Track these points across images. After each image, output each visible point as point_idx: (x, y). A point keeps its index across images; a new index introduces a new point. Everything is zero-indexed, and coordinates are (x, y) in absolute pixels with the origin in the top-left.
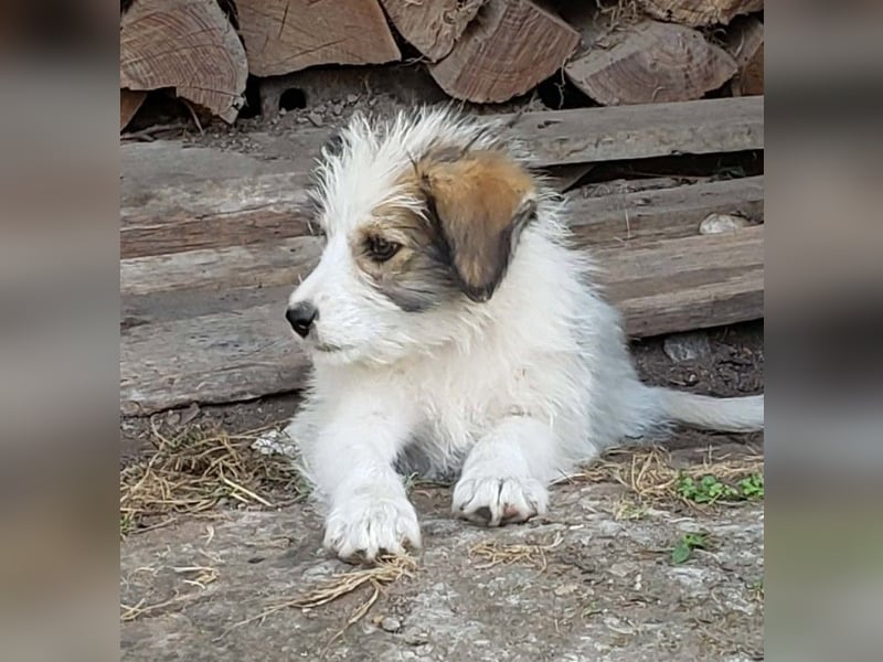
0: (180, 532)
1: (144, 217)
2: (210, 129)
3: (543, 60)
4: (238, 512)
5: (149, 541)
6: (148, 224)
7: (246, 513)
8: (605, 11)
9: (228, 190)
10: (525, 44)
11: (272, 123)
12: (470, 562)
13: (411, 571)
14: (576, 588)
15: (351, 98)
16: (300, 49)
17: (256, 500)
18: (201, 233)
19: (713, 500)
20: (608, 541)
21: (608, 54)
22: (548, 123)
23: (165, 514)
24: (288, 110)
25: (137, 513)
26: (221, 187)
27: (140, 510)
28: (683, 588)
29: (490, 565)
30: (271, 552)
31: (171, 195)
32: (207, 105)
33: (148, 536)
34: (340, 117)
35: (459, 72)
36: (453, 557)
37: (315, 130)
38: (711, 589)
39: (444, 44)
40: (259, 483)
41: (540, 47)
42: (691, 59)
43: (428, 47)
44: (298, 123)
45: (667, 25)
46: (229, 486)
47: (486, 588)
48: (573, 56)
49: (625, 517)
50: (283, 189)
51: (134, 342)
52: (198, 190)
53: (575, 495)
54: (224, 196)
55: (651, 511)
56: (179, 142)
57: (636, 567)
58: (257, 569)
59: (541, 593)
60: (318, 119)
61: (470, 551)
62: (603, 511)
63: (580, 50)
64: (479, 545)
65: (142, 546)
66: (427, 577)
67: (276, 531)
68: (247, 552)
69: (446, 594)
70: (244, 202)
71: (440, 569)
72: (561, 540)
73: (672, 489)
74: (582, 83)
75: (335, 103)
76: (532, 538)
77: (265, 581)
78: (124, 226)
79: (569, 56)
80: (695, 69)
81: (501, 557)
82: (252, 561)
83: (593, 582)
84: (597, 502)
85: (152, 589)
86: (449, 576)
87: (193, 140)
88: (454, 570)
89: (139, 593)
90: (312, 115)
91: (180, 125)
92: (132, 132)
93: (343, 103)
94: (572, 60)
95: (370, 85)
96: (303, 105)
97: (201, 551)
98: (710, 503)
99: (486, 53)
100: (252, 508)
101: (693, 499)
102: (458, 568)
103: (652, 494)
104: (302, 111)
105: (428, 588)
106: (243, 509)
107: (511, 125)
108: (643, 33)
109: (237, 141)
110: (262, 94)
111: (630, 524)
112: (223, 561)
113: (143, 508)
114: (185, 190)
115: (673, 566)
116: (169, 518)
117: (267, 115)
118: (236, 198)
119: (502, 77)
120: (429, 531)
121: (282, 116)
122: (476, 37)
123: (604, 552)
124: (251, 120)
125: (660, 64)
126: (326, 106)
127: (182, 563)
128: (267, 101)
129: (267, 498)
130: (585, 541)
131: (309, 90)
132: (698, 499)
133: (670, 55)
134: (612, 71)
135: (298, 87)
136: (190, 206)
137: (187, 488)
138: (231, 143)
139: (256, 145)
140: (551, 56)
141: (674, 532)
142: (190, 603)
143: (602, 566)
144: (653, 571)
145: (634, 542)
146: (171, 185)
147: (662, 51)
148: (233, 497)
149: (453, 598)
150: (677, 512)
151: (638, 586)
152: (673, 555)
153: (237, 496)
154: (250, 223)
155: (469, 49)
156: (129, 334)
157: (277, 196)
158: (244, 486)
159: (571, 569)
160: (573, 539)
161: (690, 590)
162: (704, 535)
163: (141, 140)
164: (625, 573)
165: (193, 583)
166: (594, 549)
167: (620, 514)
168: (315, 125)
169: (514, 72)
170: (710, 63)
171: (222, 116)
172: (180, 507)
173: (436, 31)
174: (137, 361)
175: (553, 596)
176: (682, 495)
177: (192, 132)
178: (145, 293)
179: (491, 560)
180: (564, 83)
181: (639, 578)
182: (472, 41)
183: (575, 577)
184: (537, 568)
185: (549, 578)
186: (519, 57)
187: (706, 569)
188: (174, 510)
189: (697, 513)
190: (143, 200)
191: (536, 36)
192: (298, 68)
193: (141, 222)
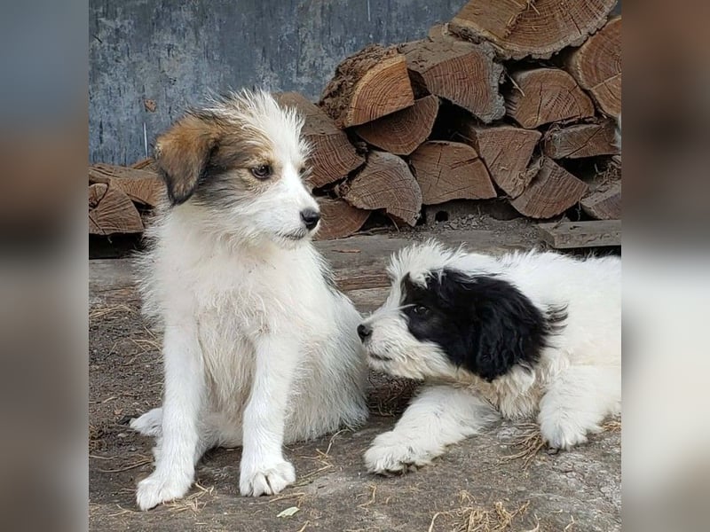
1: (372, 271)
2: (401, 230)
3: (570, 197)
6: (373, 275)
8: (600, 174)
10: (561, 188)
11: (432, 228)
15: (470, 216)
16: (446, 191)
21: (603, 195)
22: (575, 227)
24: (439, 221)
32: (401, 217)
34: (466, 225)
35: (527, 203)
37: (453, 231)
39: (518, 189)
41: (568, 191)
43: (511, 191)
44: (444, 228)
56: (387, 236)
60: (455, 226)
63: (588, 193)
74: (590, 208)
75: (463, 219)
78: (361, 275)
79: (583, 196)
87: (394, 235)
90: (451, 223)
91: (387, 227)
92: (364, 230)
93: (467, 218)
94: (585, 197)
95: (480, 209)
96: (447, 219)
99: (541, 193)
104: (446, 222)
107: (556, 227)
109: (415, 236)
110: (427, 213)
117: (429, 223)
119: (549, 206)
121: (436, 224)
122: (536, 186)
124: (422, 226)
126: (458, 219)
128: (429, 217)
131: (450, 212)
134: (606, 203)
135: (445, 210)
138: (412, 237)
140: (574, 195)
155: (532, 191)
163: (368, 235)
168: (453, 229)
169: (555, 203)
171: (409, 223)
173: (515, 183)
177: (393, 231)
180: (580, 209)
182: (533, 188)
186: (558, 196)
190: (371, 263)
191: (566, 185)
192: (446, 200)
193: (370, 273)
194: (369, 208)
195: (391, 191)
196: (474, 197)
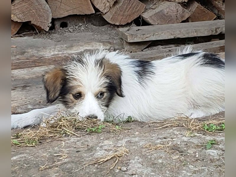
0: (52, 144)
1: (24, 58)
2: (41, 33)
3: (135, 13)
4: (69, 138)
5: (43, 147)
6: (25, 60)
7: (72, 138)
9: (48, 50)
10: (131, 8)
11: (58, 32)
12: (145, 150)
13: (127, 153)
14: (178, 157)
15: (80, 24)
16: (66, 10)
17: (74, 134)
18: (40, 62)
19: (214, 131)
20: (186, 143)
21: (154, 11)
22: (139, 30)
23: (47, 139)
24: (62, 28)
25: (39, 139)
26: (45, 49)
27: (40, 138)
28: (211, 156)
29: (151, 151)
30: (82, 149)
31: (31, 52)
32: (40, 26)
33: (43, 146)
34: (78, 30)
35: (112, 16)
36: (139, 149)
37: (71, 33)
38: (220, 156)
39: (107, 8)
40: (74, 129)
41: (134, 9)
42: (178, 11)
43: (102, 9)
44: (65, 31)
45: (171, 2)
46: (66, 130)
47: (151, 158)
48: (144, 11)
49: (189, 136)
50: (63, 50)
51: (28, 91)
52: (39, 50)
53: (171, 130)
54: (46, 52)
55: (196, 134)
56: (32, 37)
57: (196, 150)
58: (79, 154)
59: (168, 158)
60: (71, 30)
61: (144, 147)
62: (181, 134)
63: (146, 10)
64: (147, 145)
65: (41, 148)
66: (132, 155)
67: (82, 143)
68: (75, 149)
69: (139, 160)
70: (52, 53)
71: (136, 153)
72: (171, 143)
73: (201, 128)
74: (147, 18)
75: (76, 26)
76: (162, 143)
77: (82, 157)
78: (18, 61)
79: (143, 11)
80: (179, 14)
81: (154, 148)
82: (77, 152)
83: (183, 155)
84: (179, 132)
85: (47, 161)
86: (139, 154)
87: (36, 36)
88: (140, 152)
89: (44, 162)
90: (69, 29)
91: (32, 32)
92: (18, 34)
93: (78, 26)
94: (144, 12)
95: (86, 20)
96: (67, 27)
97: (61, 149)
98: (213, 131)
99: (119, 10)
100: (73, 137)
101: (208, 130)
102: (141, 152)
103: (195, 129)
104: (66, 28)
105: (133, 158)
106: (71, 137)
108: (164, 4)
109: (49, 36)
110: (55, 23)
111: (191, 138)
112: (68, 152)
113: (40, 137)
114: (35, 50)
115: (207, 150)
116: (48, 140)
117: (56, 29)
118: (50, 52)
119: (124, 17)
120: (129, 141)
121: (61, 29)
122: (117, 6)
123: (185, 146)
124: (52, 31)
125: (169, 13)
126: (73, 27)
127: (56, 153)
128: (56, 25)
129: (77, 134)
130: (179, 143)
131: (68, 22)
132: (209, 130)
133: (172, 11)
134: (156, 15)
135: (65, 21)
136: (36, 55)
137: (53, 131)
138: (47, 37)
139: (54, 37)
140: (138, 11)
141: (204, 140)
142: (60, 164)
143: (185, 150)
144: (201, 151)
145: (193, 143)
146: (31, 49)
147: (170, 9)
148: (67, 134)
149: (141, 161)
150: (204, 134)
151: (197, 156)
152: (207, 146)
153: (68, 133)
154: (54, 59)
155: (114, 9)
156: (26, 89)
157: (61, 51)
158: (70, 130)
159: (176, 151)
160: (175, 142)
161: (213, 156)
162: (214, 141)
163: (21, 37)
164: (193, 152)
165: (60, 158)
166: (182, 145)
167: (187, 135)
168: (71, 32)
169: (127, 16)
170: (183, 13)
171: (45, 29)
172: (51, 137)
173: (104, 5)
174: (29, 96)
175: (172, 159)
176: (205, 129)
177: (35, 34)
178: (27, 78)
179: (151, 150)
180: (142, 19)
181: (197, 154)
182: (115, 7)
183: (178, 154)
184: (166, 151)
185: (170, 154)
186: (129, 12)
187: (217, 150)
188: (49, 138)
189: (210, 134)
190: (23, 53)
191: (133, 6)
192: (66, 16)
193: (23, 59)
194: (20, 21)
195: (33, 11)
196: (82, 14)
